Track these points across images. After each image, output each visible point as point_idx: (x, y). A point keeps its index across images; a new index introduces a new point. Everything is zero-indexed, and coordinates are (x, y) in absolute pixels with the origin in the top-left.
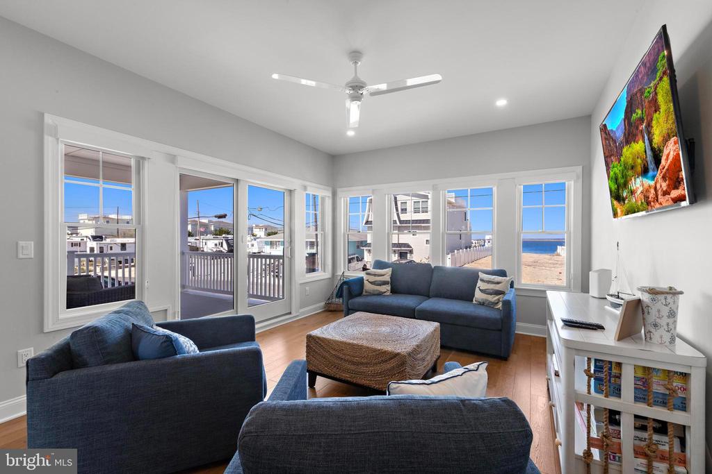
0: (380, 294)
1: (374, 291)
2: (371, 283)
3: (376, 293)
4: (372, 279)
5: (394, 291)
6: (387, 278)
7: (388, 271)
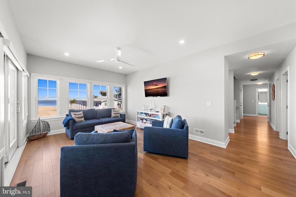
0: (81, 121)
1: (79, 121)
2: (78, 118)
3: (80, 121)
4: (77, 116)
5: (86, 119)
6: (82, 115)
7: (81, 112)
